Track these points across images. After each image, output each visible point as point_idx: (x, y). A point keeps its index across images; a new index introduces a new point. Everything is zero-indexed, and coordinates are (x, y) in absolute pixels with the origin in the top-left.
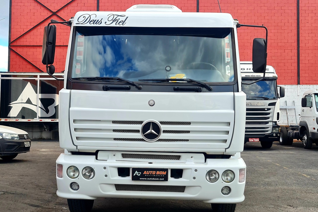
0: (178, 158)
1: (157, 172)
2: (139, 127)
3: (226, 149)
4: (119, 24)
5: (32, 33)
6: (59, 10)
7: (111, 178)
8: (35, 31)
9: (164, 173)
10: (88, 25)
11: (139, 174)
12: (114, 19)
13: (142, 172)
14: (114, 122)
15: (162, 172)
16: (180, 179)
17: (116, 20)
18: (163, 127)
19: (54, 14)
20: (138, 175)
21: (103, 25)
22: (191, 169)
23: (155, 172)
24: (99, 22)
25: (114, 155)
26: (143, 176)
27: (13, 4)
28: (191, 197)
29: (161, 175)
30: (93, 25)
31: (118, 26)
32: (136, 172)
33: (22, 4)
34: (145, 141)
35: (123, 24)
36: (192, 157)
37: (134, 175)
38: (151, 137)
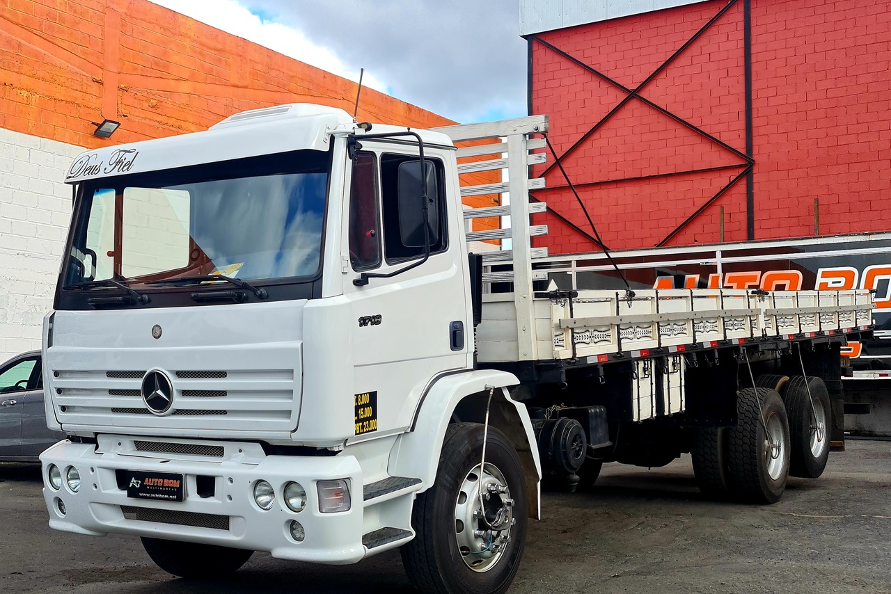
0: (219, 452)
1: (166, 481)
2: (137, 384)
3: (291, 432)
5: (579, 153)
6: (644, 83)
7: (103, 492)
8: (587, 145)
9: (176, 484)
11: (138, 483)
13: (143, 481)
14: (111, 374)
15: (172, 481)
16: (210, 500)
18: (176, 383)
19: (633, 95)
20: (137, 486)
22: (222, 476)
23: (161, 480)
25: (120, 444)
26: (143, 489)
27: (535, 87)
28: (234, 541)
29: (171, 488)
32: (133, 480)
33: (556, 83)
34: (151, 413)
35: (128, 169)
36: (240, 451)
37: (131, 486)
38: (160, 405)
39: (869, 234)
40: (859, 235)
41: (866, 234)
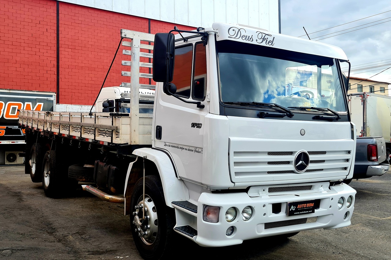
0: (310, 188)
1: (308, 204)
2: (292, 158)
3: (347, 176)
4: (268, 43)
7: (269, 217)
9: (312, 205)
10: (240, 40)
11: (294, 208)
12: (263, 38)
13: (297, 207)
14: (270, 153)
15: (310, 204)
17: (265, 39)
20: (293, 210)
21: (254, 43)
22: (329, 198)
23: (306, 205)
24: (251, 39)
25: (264, 190)
26: (297, 210)
29: (310, 207)
30: (245, 41)
31: (268, 46)
32: (292, 207)
34: (294, 172)
35: (272, 44)
36: (322, 186)
37: (290, 210)
38: (301, 168)
39: (10, 90)
40: (6, 90)
41: (8, 90)
